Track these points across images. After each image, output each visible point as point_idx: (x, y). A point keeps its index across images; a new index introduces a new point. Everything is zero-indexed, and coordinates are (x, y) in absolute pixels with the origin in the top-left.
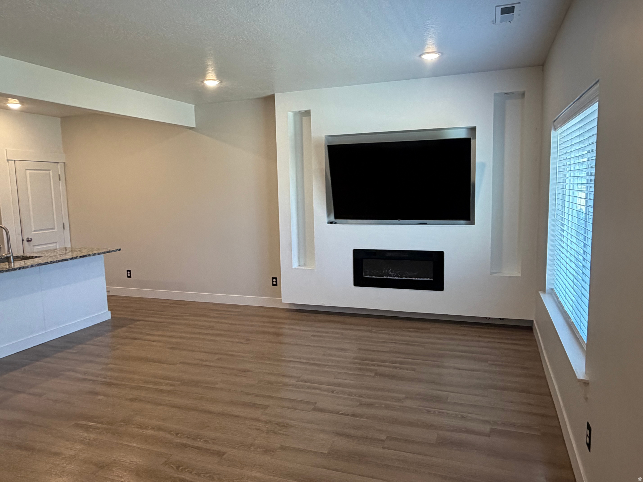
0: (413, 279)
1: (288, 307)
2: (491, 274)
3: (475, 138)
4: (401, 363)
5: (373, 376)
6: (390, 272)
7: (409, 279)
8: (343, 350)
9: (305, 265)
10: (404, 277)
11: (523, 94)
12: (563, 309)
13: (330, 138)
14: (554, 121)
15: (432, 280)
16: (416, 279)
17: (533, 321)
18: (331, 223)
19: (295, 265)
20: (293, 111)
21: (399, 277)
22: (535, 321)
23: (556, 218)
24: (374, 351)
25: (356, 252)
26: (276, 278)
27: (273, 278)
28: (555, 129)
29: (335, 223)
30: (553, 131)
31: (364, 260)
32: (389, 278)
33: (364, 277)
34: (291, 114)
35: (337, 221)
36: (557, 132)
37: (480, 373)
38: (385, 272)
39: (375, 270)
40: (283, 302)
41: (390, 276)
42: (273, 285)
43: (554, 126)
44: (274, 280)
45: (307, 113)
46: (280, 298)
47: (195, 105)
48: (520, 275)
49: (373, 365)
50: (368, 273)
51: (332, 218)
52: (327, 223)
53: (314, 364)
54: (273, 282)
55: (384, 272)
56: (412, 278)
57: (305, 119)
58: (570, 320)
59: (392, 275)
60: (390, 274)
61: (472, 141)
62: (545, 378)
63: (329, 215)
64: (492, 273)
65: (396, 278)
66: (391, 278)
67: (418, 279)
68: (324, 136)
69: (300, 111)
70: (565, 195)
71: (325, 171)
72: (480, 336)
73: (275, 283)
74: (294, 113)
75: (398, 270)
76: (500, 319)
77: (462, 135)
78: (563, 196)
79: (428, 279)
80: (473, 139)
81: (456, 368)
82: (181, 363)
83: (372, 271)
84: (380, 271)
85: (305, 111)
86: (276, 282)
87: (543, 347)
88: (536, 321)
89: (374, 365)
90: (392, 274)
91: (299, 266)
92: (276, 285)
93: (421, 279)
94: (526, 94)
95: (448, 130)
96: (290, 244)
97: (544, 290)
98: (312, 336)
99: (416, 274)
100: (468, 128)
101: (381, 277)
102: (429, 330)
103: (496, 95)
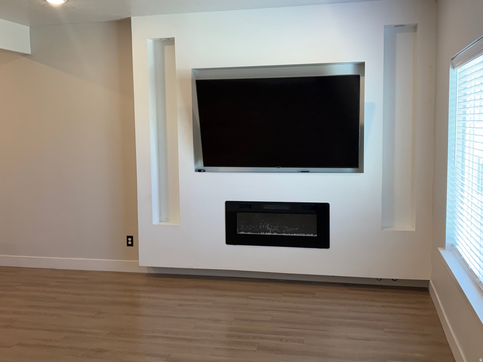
0: (295, 235)
1: (146, 272)
2: (381, 229)
3: (364, 75)
4: (286, 334)
5: (256, 351)
6: (268, 227)
7: (289, 235)
8: (217, 321)
9: (167, 220)
10: (284, 233)
11: (415, 28)
12: (468, 267)
13: (197, 71)
14: (453, 59)
15: (316, 236)
16: (298, 235)
17: (429, 281)
18: (200, 171)
19: (156, 221)
20: (153, 39)
21: (278, 233)
22: (431, 282)
23: (456, 166)
24: (253, 321)
25: (229, 204)
26: (132, 237)
27: (128, 237)
28: (454, 68)
29: (204, 171)
30: (451, 70)
31: (238, 214)
32: (266, 234)
33: (238, 233)
34: (150, 43)
35: (206, 168)
36: (456, 70)
37: (376, 342)
38: (262, 227)
39: (250, 226)
40: (140, 264)
41: (268, 232)
42: (128, 245)
43: (453, 65)
44: (130, 239)
45: (171, 41)
46: (137, 261)
47: (30, 27)
48: (414, 230)
49: (254, 338)
50: (243, 229)
51: (201, 165)
52: (194, 171)
53: (184, 339)
54: (128, 241)
55: (260, 227)
56: (293, 234)
57: (167, 48)
58: (477, 279)
59: (270, 231)
60: (268, 229)
61: (361, 78)
62: (447, 345)
63: (196, 160)
64: (383, 228)
65: (275, 234)
66: (269, 234)
67: (301, 235)
68: (191, 69)
69: (161, 39)
70: (465, 140)
71: (192, 109)
72: (372, 300)
73: (130, 243)
74: (155, 41)
75: (277, 225)
76: (393, 279)
77: (349, 71)
78: (464, 141)
79: (312, 235)
80: (361, 76)
81: (348, 338)
82: (17, 345)
83: (247, 227)
84: (256, 226)
85: (168, 39)
86: (132, 241)
87: (443, 310)
88: (433, 281)
89: (256, 338)
90: (270, 229)
91: (160, 221)
92: (132, 245)
93: (304, 235)
94: (418, 26)
95: (333, 65)
96: (150, 196)
97: (443, 246)
98: (180, 305)
99: (297, 229)
100: (357, 63)
101: (258, 234)
102: (315, 294)
103: (386, 27)
